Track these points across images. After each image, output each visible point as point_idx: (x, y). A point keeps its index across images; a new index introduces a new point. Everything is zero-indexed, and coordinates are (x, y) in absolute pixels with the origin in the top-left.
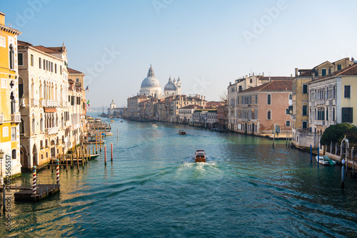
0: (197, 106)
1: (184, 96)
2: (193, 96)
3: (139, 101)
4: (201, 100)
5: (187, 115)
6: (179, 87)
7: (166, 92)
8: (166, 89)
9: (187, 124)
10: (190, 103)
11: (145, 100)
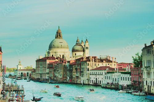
0: (109, 67)
1: (95, 58)
2: (103, 57)
3: (48, 62)
4: (112, 62)
5: (98, 76)
6: (87, 48)
7: (74, 53)
8: (74, 50)
9: (99, 86)
10: (101, 65)
11: (54, 61)
